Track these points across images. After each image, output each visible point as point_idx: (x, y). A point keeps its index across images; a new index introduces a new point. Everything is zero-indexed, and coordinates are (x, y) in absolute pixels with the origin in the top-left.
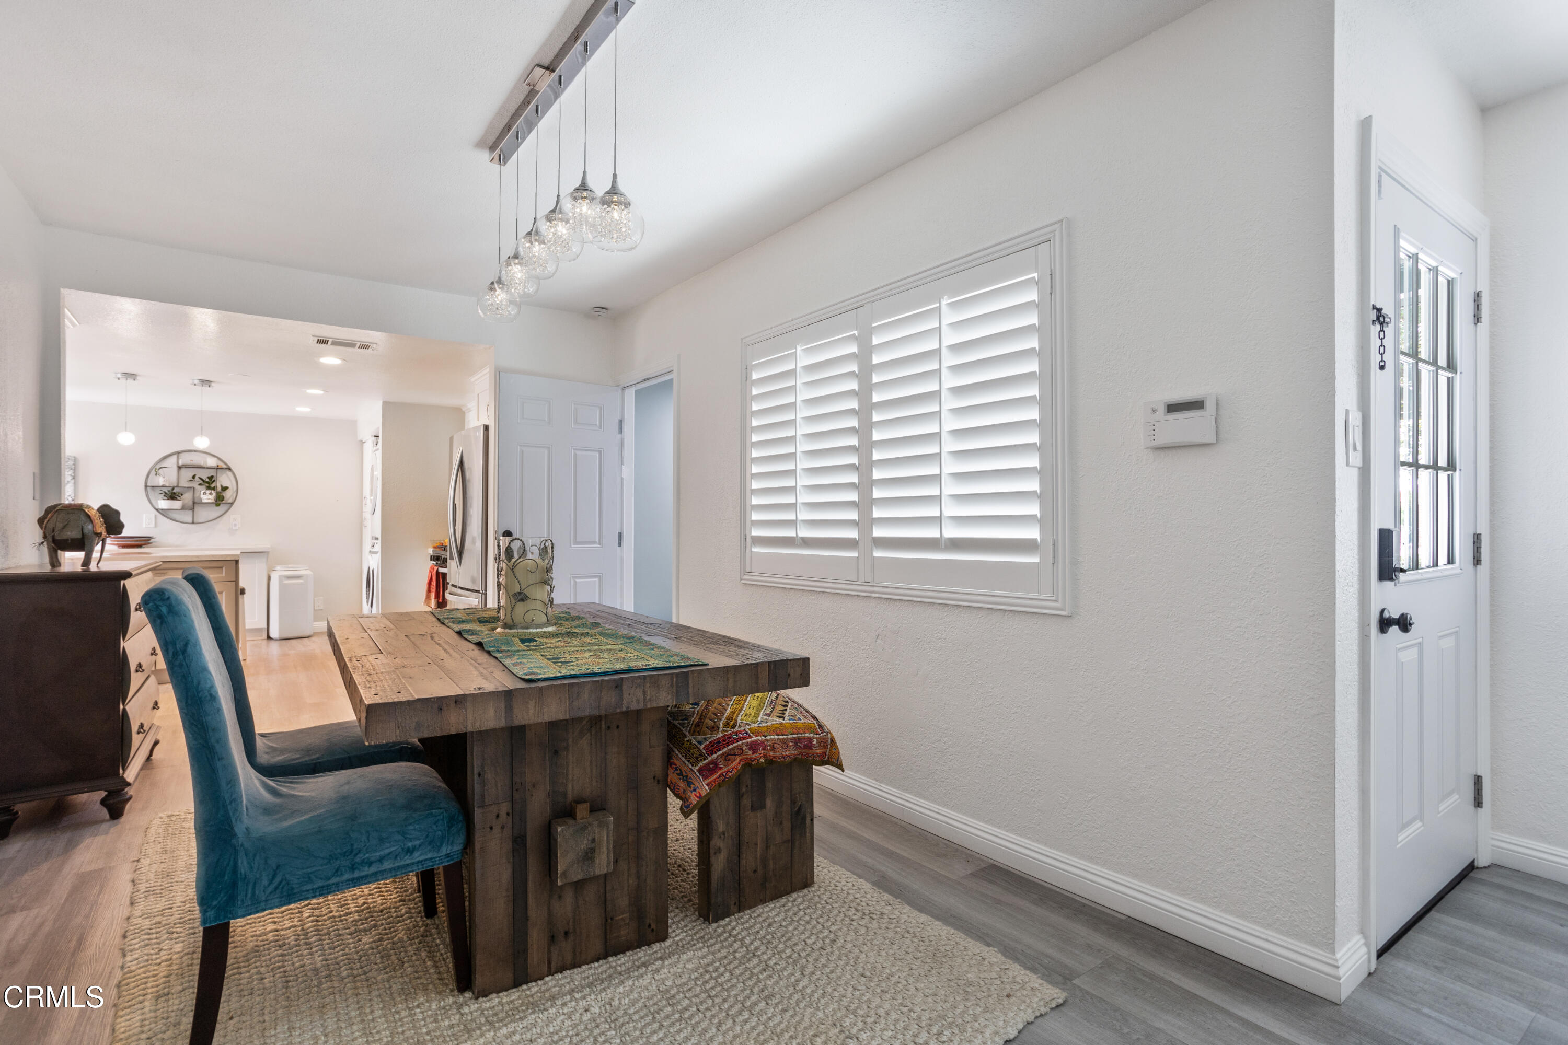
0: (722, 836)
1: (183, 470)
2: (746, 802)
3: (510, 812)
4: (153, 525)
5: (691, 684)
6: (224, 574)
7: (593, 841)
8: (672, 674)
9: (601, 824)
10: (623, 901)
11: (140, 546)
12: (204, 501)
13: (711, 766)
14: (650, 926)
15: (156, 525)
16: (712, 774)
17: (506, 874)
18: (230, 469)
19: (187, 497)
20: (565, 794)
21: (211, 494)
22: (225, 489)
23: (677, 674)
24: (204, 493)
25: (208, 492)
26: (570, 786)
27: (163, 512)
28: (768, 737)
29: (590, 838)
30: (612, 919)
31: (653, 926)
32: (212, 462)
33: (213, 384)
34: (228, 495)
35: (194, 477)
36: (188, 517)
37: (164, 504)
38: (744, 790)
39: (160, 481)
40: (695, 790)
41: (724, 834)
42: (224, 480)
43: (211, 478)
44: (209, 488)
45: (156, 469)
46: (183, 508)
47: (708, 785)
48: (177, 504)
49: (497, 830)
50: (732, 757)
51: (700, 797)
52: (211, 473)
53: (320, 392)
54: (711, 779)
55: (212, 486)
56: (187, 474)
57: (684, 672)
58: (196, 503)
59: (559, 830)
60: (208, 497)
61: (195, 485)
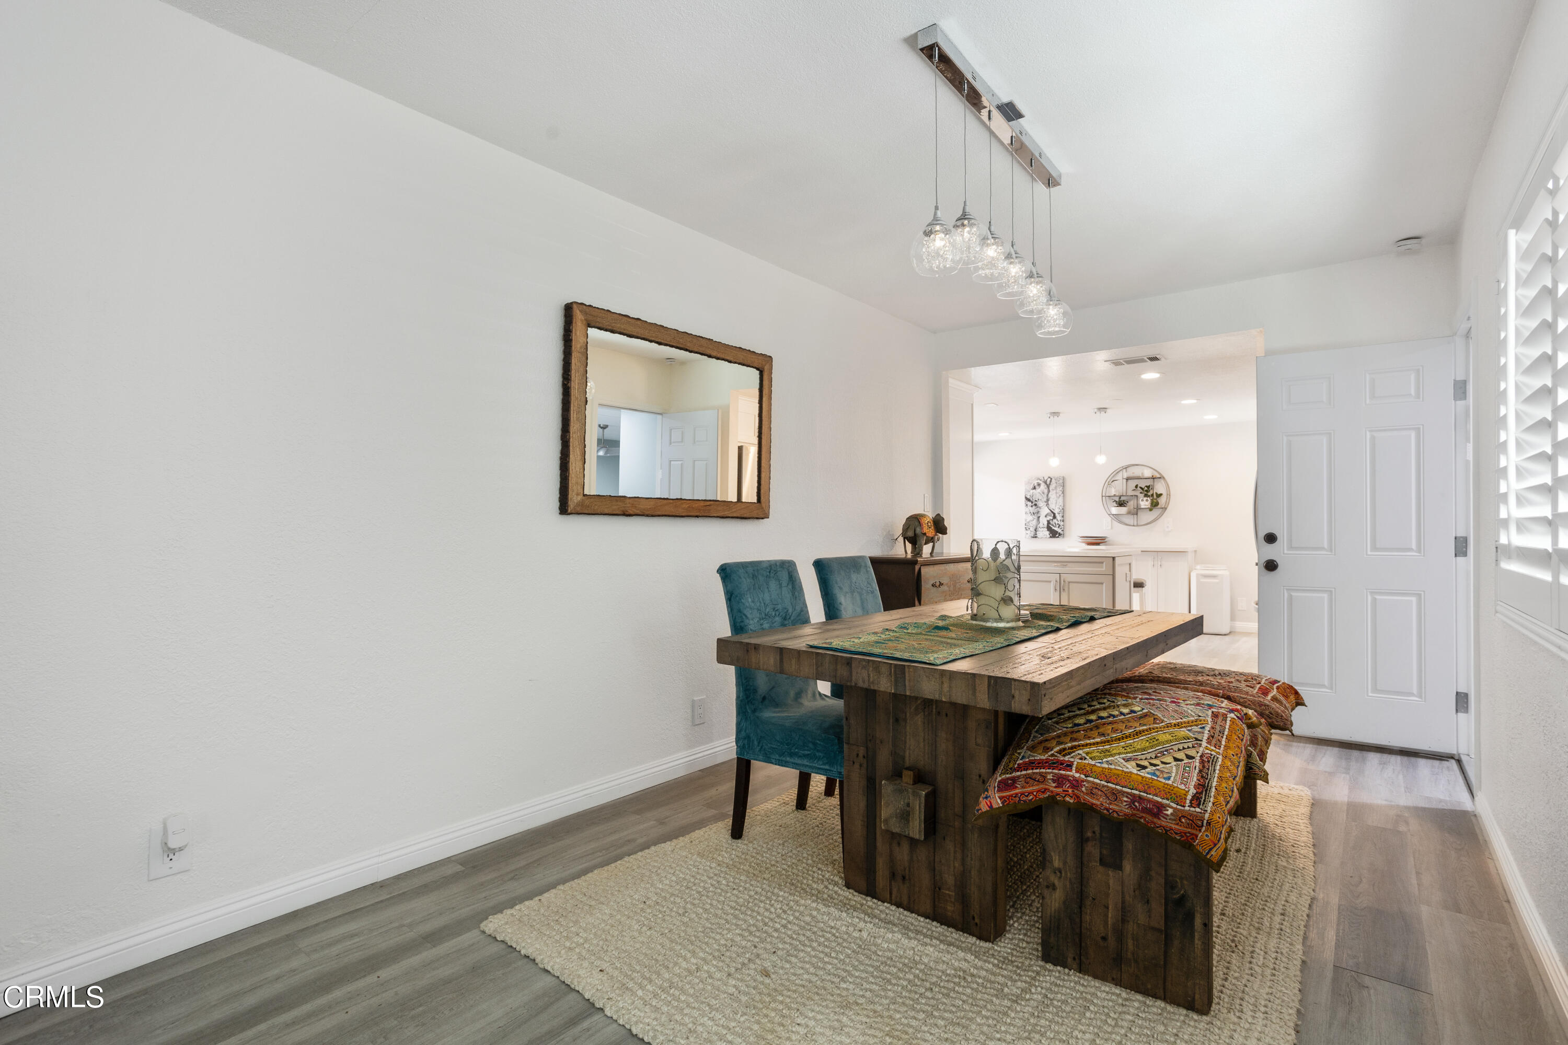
0: (1058, 873)
1: (1129, 481)
2: (1093, 850)
3: (866, 756)
4: (1110, 528)
5: (907, 678)
6: (1104, 569)
7: (908, 805)
8: (891, 664)
9: (915, 794)
10: (950, 880)
11: (1098, 544)
12: (1142, 507)
13: (1010, 782)
14: (974, 918)
15: (1112, 528)
16: (1006, 790)
17: (863, 804)
18: (1164, 478)
19: (1132, 504)
20: (903, 758)
21: (1147, 500)
22: (1159, 495)
23: (896, 665)
24: (1142, 500)
25: (1145, 499)
26: (907, 753)
27: (1116, 517)
28: (1089, 779)
29: (906, 801)
30: (940, 889)
31: (977, 920)
32: (1148, 473)
33: (1108, 410)
34: (1162, 501)
35: (1136, 486)
36: (1130, 520)
37: (1115, 510)
38: (1089, 834)
39: (1113, 492)
40: (986, 798)
41: (1060, 872)
42: (1159, 488)
43: (1148, 487)
44: (1146, 496)
45: (1111, 481)
46: (1129, 513)
47: (1001, 798)
48: (1123, 510)
49: (857, 766)
50: (1031, 782)
51: (991, 807)
52: (1148, 483)
53: (1194, 401)
54: (1004, 794)
55: (1149, 494)
56: (1132, 484)
57: (902, 665)
58: (1136, 511)
59: (883, 782)
60: (1145, 503)
61: (1137, 493)
